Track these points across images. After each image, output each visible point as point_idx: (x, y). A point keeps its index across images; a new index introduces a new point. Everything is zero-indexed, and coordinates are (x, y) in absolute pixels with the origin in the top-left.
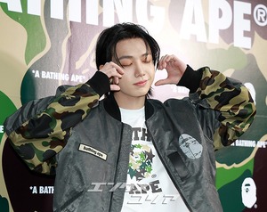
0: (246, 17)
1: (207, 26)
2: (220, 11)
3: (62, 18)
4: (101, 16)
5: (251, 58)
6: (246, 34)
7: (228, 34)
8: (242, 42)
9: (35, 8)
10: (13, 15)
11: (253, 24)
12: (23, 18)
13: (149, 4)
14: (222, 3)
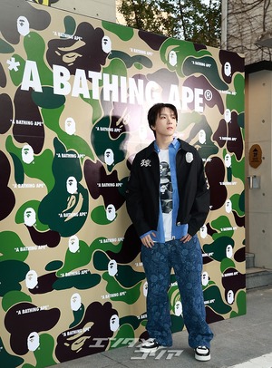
0: (201, 96)
1: (181, 101)
2: (188, 93)
3: (109, 100)
4: (128, 99)
5: (204, 117)
6: (201, 105)
7: (191, 105)
8: (199, 109)
9: (96, 96)
10: (85, 100)
11: (204, 100)
12: (90, 101)
13: (152, 91)
14: (188, 90)
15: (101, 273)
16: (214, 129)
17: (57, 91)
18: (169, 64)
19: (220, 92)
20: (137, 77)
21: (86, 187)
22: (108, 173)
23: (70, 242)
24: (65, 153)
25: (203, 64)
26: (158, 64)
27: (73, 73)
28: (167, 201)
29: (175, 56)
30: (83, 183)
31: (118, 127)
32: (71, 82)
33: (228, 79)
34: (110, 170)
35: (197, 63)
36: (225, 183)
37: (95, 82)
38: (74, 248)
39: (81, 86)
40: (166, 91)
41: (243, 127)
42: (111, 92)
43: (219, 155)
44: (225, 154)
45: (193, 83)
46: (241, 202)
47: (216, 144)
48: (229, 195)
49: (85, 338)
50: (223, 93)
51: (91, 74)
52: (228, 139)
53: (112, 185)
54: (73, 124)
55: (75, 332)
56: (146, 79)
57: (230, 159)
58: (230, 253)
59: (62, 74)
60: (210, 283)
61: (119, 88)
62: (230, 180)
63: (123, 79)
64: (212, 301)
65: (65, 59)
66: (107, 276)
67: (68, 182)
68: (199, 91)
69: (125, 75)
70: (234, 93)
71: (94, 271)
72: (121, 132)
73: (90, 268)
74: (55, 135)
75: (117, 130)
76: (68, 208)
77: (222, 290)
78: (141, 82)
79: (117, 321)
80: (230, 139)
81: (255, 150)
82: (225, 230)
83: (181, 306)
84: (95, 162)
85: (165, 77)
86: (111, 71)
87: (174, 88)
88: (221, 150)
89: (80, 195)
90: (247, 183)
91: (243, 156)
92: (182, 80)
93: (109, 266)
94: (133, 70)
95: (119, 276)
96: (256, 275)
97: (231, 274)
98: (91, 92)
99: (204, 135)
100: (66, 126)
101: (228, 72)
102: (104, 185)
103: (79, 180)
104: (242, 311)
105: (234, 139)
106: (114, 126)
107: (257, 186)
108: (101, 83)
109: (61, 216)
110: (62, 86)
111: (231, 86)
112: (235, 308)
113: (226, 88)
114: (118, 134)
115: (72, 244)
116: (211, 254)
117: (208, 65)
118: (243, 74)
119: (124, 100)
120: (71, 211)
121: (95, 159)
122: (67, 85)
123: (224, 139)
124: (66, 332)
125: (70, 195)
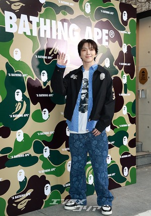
0: (106, 35)
2: (98, 33)
3: (44, 37)
4: (57, 36)
5: (108, 49)
6: (107, 41)
7: (100, 41)
8: (105, 43)
9: (35, 34)
10: (28, 36)
11: (109, 37)
12: (31, 37)
13: (73, 31)
14: (98, 30)
15: (38, 155)
16: (116, 57)
17: (8, 29)
18: (85, 12)
19: (120, 31)
20: (63, 21)
21: (28, 97)
22: (44, 87)
23: (17, 134)
24: (14, 73)
25: (108, 12)
26: (77, 12)
27: (19, 17)
28: (84, 105)
29: (89, 6)
30: (27, 94)
31: (50, 56)
32: (18, 23)
33: (125, 23)
34: (45, 85)
35: (104, 12)
36: (123, 94)
37: (34, 24)
38: (20, 139)
39: (24, 27)
40: (83, 31)
41: (135, 56)
42: (45, 31)
43: (119, 75)
44: (122, 74)
45: (101, 26)
46: (133, 107)
47: (117, 67)
48: (125, 103)
49: (27, 200)
50: (122, 33)
51: (32, 18)
52: (125, 64)
53: (46, 95)
54: (19, 53)
55: (20, 196)
56: (70, 22)
57: (126, 78)
58: (126, 142)
59: (11, 18)
60: (112, 162)
61: (51, 28)
62: (126, 92)
63: (53, 22)
64: (113, 174)
65: (13, 7)
66: (42, 158)
67: (16, 93)
68: (106, 31)
69: (55, 19)
70: (129, 33)
71: (33, 154)
72: (52, 59)
73: (31, 152)
74: (7, 60)
75: (49, 58)
76: (16, 111)
77: (120, 167)
78: (66, 24)
79: (49, 188)
80: (126, 64)
81: (143, 72)
82: (122, 126)
83: (92, 178)
84: (35, 80)
85: (82, 21)
86: (45, 16)
87: (88, 29)
88: (120, 72)
89: (25, 102)
90: (137, 95)
91: (135, 76)
92: (94, 23)
93: (44, 151)
94: (60, 16)
95: (51, 157)
96: (143, 156)
97: (126, 156)
98: (31, 31)
99: (109, 61)
100: (14, 54)
101: (125, 18)
102: (41, 95)
103: (23, 91)
104: (134, 181)
105: (129, 64)
106: (47, 55)
107: (144, 97)
108: (38, 24)
109: (11, 117)
110: (11, 26)
111: (127, 28)
112: (129, 179)
113: (124, 29)
114: (50, 60)
115: (18, 135)
116: (113, 142)
117: (112, 13)
118: (135, 19)
119: (54, 37)
120: (18, 113)
121: (35, 78)
122: (15, 26)
123: (122, 64)
124: (14, 196)
125: (18, 102)
